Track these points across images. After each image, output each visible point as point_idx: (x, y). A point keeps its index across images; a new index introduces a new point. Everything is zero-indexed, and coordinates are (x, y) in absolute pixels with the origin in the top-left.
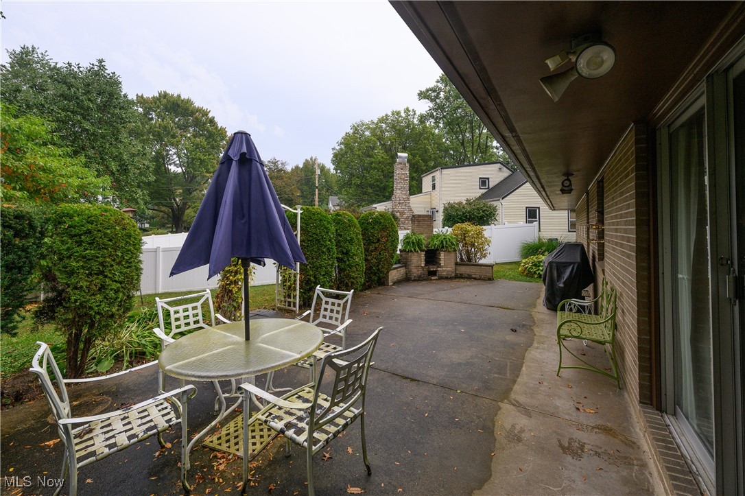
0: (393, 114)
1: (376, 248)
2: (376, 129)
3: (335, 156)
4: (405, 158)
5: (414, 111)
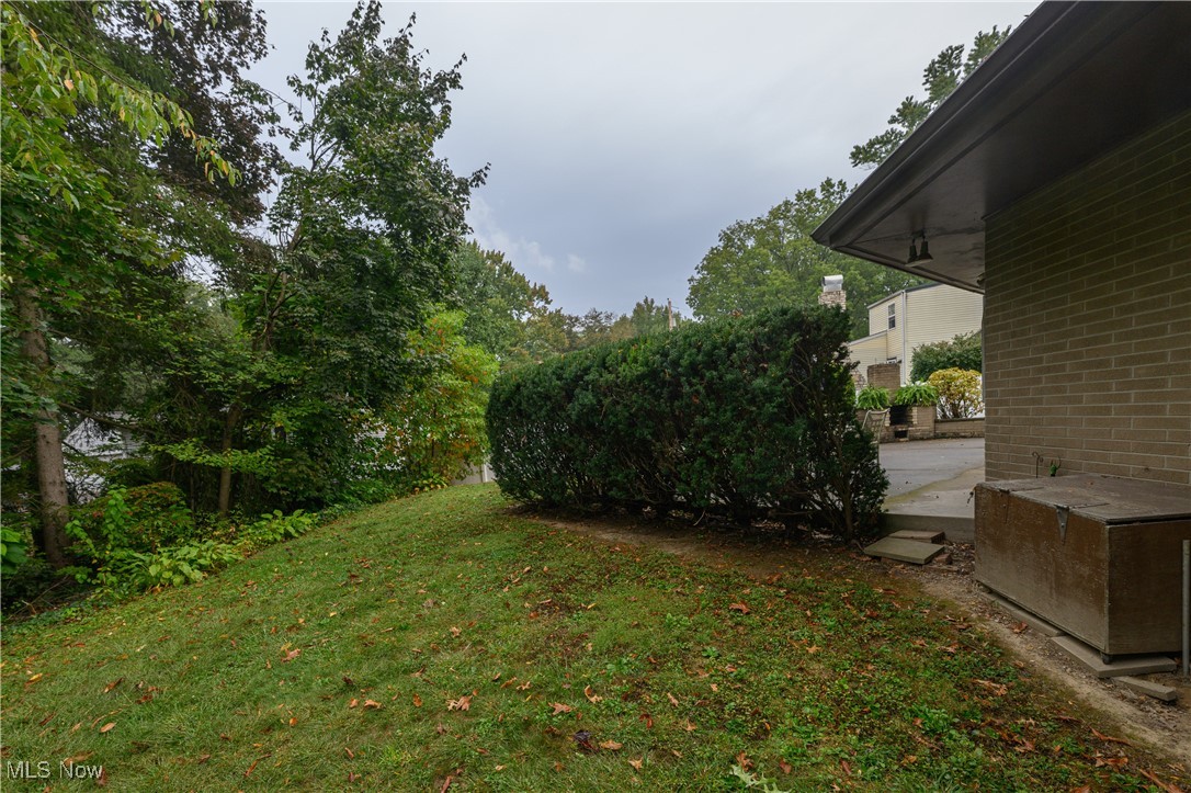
0: (799, 197)
2: (767, 230)
3: (694, 291)
4: (839, 282)
5: (840, 182)
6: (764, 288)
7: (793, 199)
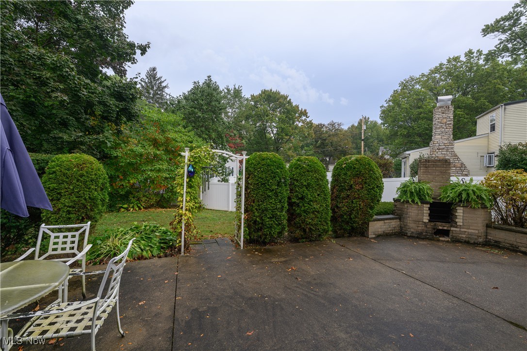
0: (449, 61)
1: (348, 196)
4: (449, 100)
5: (478, 51)
6: (421, 110)
7: (445, 62)
